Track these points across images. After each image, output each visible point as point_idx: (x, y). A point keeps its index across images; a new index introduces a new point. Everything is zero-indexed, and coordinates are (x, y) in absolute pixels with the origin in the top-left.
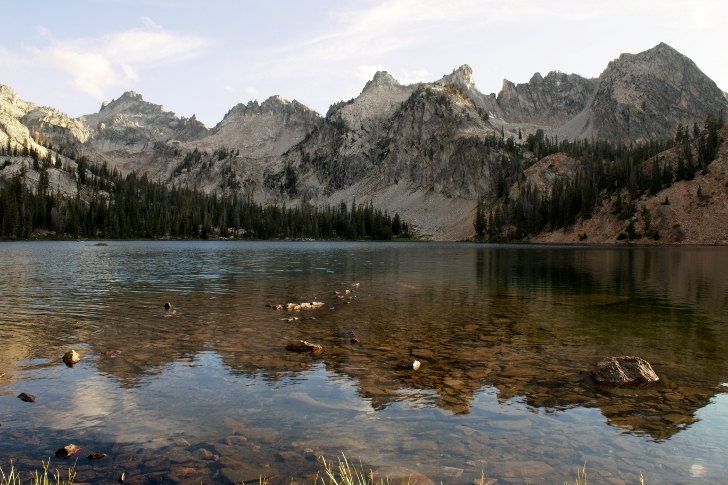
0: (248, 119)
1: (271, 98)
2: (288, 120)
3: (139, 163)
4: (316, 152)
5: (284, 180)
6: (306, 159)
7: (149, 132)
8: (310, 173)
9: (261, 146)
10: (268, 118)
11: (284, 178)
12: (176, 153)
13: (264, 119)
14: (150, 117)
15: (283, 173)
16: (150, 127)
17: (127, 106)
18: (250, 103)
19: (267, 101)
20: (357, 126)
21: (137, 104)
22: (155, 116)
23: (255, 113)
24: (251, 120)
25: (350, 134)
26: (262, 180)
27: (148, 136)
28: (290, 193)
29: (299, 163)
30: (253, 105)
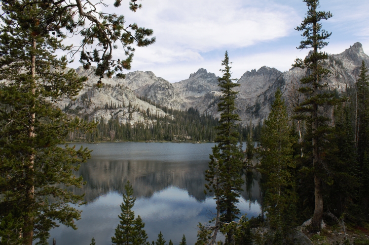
0: (251, 78)
1: (262, 67)
2: (270, 78)
3: (198, 102)
4: (270, 96)
5: (254, 109)
6: (265, 99)
7: (209, 86)
8: (267, 105)
9: (255, 91)
10: (260, 77)
11: (255, 108)
12: (213, 97)
13: (259, 78)
14: (209, 79)
15: (254, 106)
16: (209, 84)
17: (199, 75)
18: (252, 71)
19: (260, 69)
20: (290, 82)
21: (203, 74)
22: (211, 79)
23: (254, 75)
24: (252, 79)
25: (285, 86)
26: (245, 109)
27: (208, 88)
28: (256, 115)
29: (263, 101)
30: (254, 72)
